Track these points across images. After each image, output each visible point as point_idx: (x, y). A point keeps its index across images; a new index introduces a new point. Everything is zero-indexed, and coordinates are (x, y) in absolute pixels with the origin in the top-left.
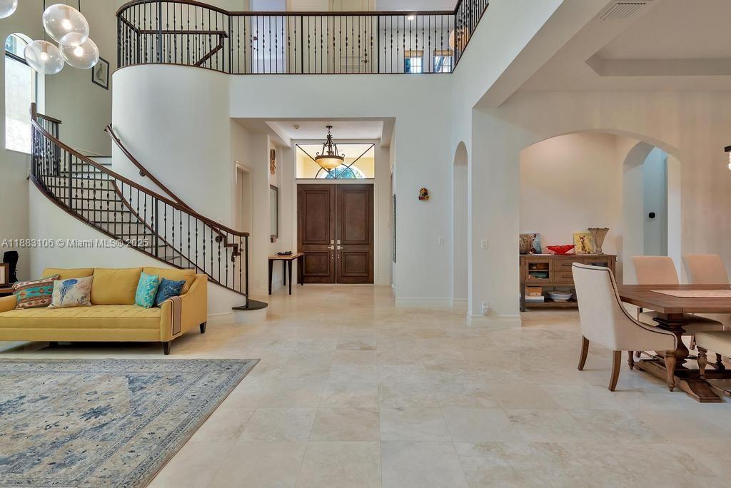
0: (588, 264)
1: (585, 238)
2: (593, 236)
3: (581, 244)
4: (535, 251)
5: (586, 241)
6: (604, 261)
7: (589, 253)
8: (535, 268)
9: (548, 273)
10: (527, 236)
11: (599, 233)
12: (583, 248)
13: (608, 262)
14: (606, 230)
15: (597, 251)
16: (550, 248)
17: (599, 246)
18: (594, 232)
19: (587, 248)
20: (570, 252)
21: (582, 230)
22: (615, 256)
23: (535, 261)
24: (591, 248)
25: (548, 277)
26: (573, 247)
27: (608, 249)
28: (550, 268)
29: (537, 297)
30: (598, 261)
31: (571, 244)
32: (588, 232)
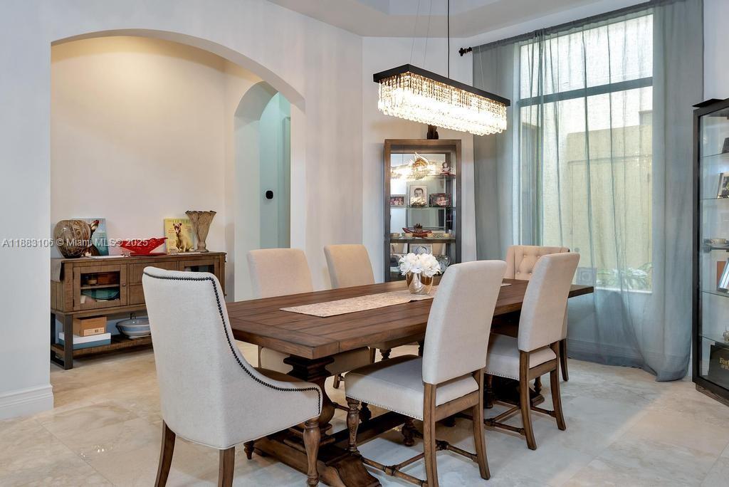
0: (185, 269)
1: (182, 228)
2: (194, 223)
3: (176, 238)
4: (95, 251)
5: (184, 232)
6: (208, 262)
7: (187, 250)
8: (93, 282)
9: (118, 289)
10: (78, 222)
11: (201, 219)
12: (179, 243)
13: (212, 264)
14: (212, 213)
15: (198, 247)
16: (123, 244)
17: (201, 238)
18: (195, 217)
19: (184, 243)
20: (159, 250)
21: (177, 214)
22: (224, 254)
23: (94, 270)
24: (190, 244)
25: (118, 296)
26: (162, 241)
27: (214, 244)
28: (123, 280)
29: (96, 335)
30: (199, 263)
31: (159, 237)
32: (186, 217)
